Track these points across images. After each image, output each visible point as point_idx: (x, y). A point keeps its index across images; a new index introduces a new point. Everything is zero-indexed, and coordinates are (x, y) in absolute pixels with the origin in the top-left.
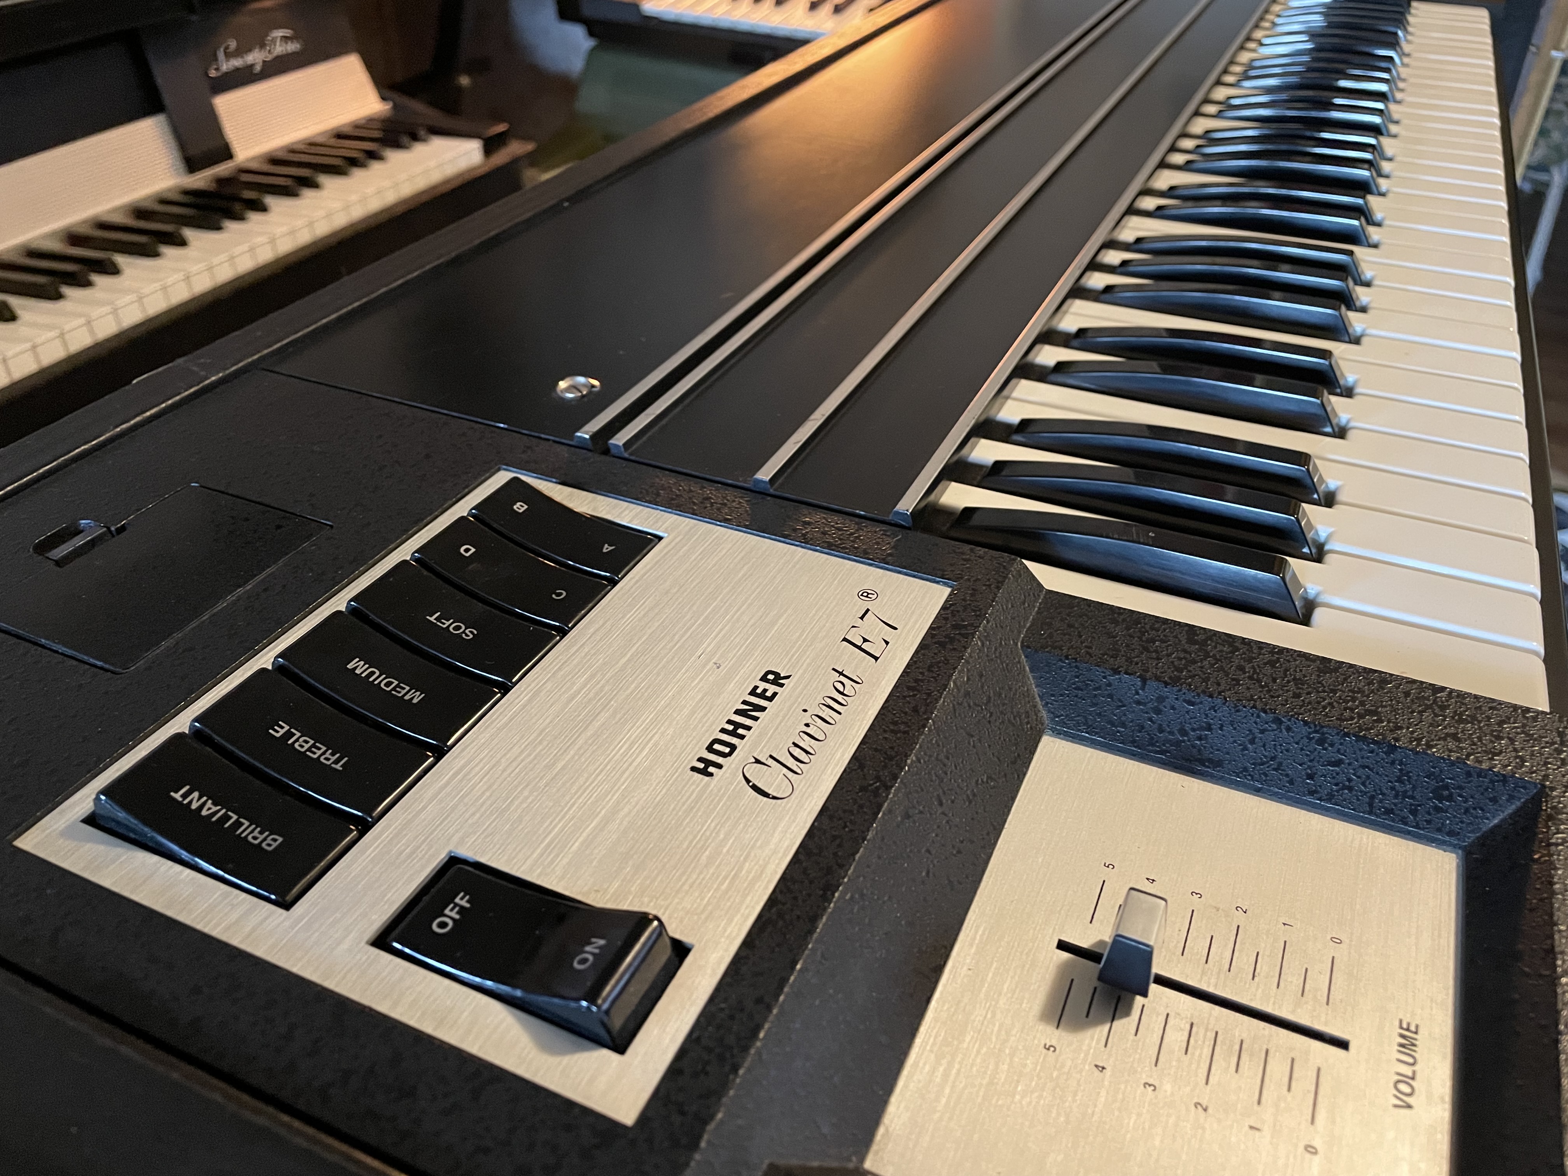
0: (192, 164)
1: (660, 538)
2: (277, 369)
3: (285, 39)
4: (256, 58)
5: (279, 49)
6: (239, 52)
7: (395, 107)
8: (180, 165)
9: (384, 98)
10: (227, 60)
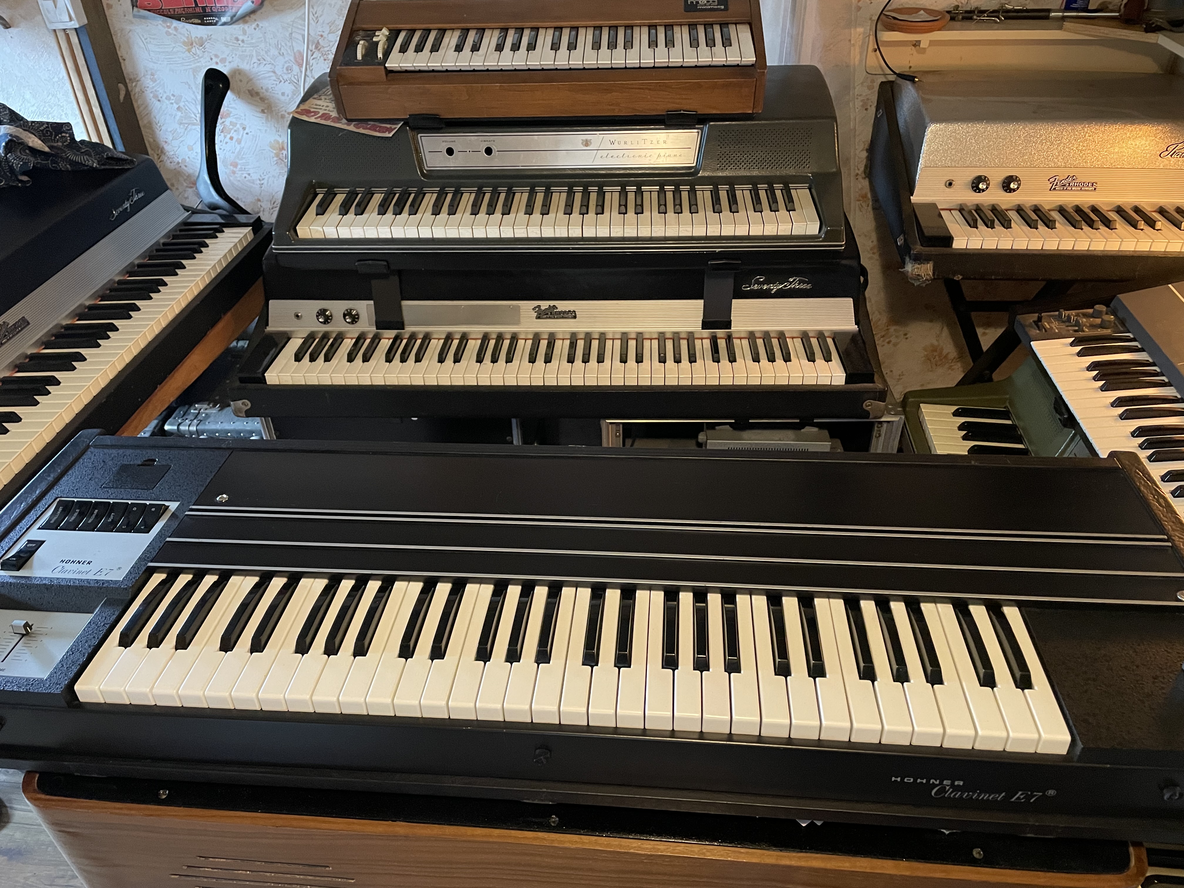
0: (705, 325)
3: (801, 281)
4: (775, 287)
5: (796, 286)
6: (766, 283)
8: (700, 324)
10: (755, 284)
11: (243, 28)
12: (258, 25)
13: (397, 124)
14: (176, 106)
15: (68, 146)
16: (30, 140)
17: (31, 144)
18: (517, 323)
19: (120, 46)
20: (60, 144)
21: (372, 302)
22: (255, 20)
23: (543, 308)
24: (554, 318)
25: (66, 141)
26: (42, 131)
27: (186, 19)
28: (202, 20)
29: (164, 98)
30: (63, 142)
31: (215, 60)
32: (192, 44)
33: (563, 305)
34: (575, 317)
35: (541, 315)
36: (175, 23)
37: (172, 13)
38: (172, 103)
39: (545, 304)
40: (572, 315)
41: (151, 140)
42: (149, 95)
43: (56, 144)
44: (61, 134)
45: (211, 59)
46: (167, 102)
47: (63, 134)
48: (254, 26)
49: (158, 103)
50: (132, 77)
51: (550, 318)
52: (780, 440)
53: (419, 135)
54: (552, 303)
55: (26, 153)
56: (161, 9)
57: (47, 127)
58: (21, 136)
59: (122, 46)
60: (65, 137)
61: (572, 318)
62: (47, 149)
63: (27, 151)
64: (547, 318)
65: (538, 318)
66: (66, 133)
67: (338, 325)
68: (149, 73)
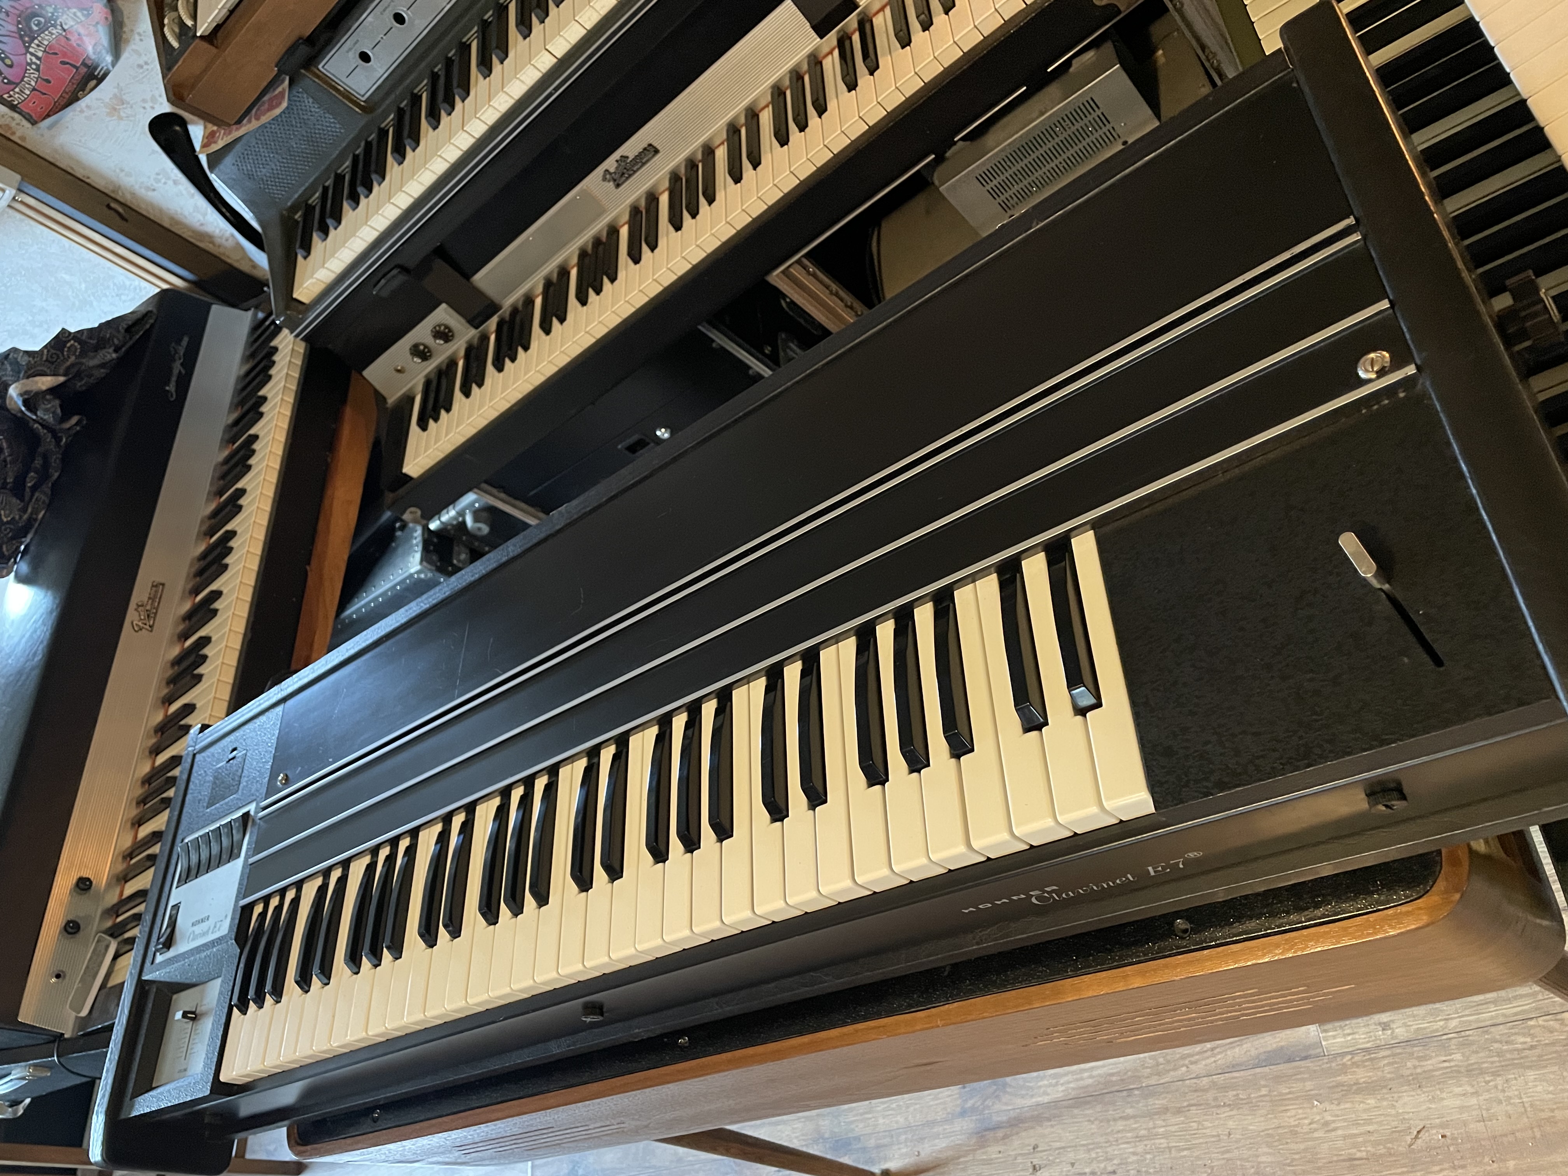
11: (133, 50)
12: (139, 34)
13: (283, 81)
14: (170, 183)
15: (83, 354)
16: (40, 385)
17: (44, 388)
18: (602, 211)
19: (72, 168)
20: (73, 358)
21: (444, 306)
22: (132, 31)
23: (612, 170)
24: (635, 172)
25: (76, 349)
26: (47, 360)
27: (83, 90)
28: (95, 77)
29: (154, 184)
30: (74, 354)
31: (148, 105)
32: (115, 109)
33: (631, 148)
34: (657, 151)
35: (619, 178)
36: (82, 103)
37: (67, 97)
38: (165, 183)
39: (610, 163)
40: (651, 151)
41: (190, 233)
42: (142, 192)
43: (68, 363)
44: (65, 346)
45: (144, 108)
46: (160, 185)
47: (68, 345)
48: (137, 37)
49: (155, 193)
50: (111, 188)
51: (630, 176)
52: (1042, 114)
53: (320, 67)
54: (616, 155)
55: (47, 400)
56: (55, 103)
57: (48, 351)
58: (28, 388)
59: (74, 167)
60: (72, 345)
61: (654, 156)
62: (62, 379)
63: (48, 397)
64: (627, 178)
65: (618, 186)
66: (69, 341)
67: (442, 353)
68: (118, 170)
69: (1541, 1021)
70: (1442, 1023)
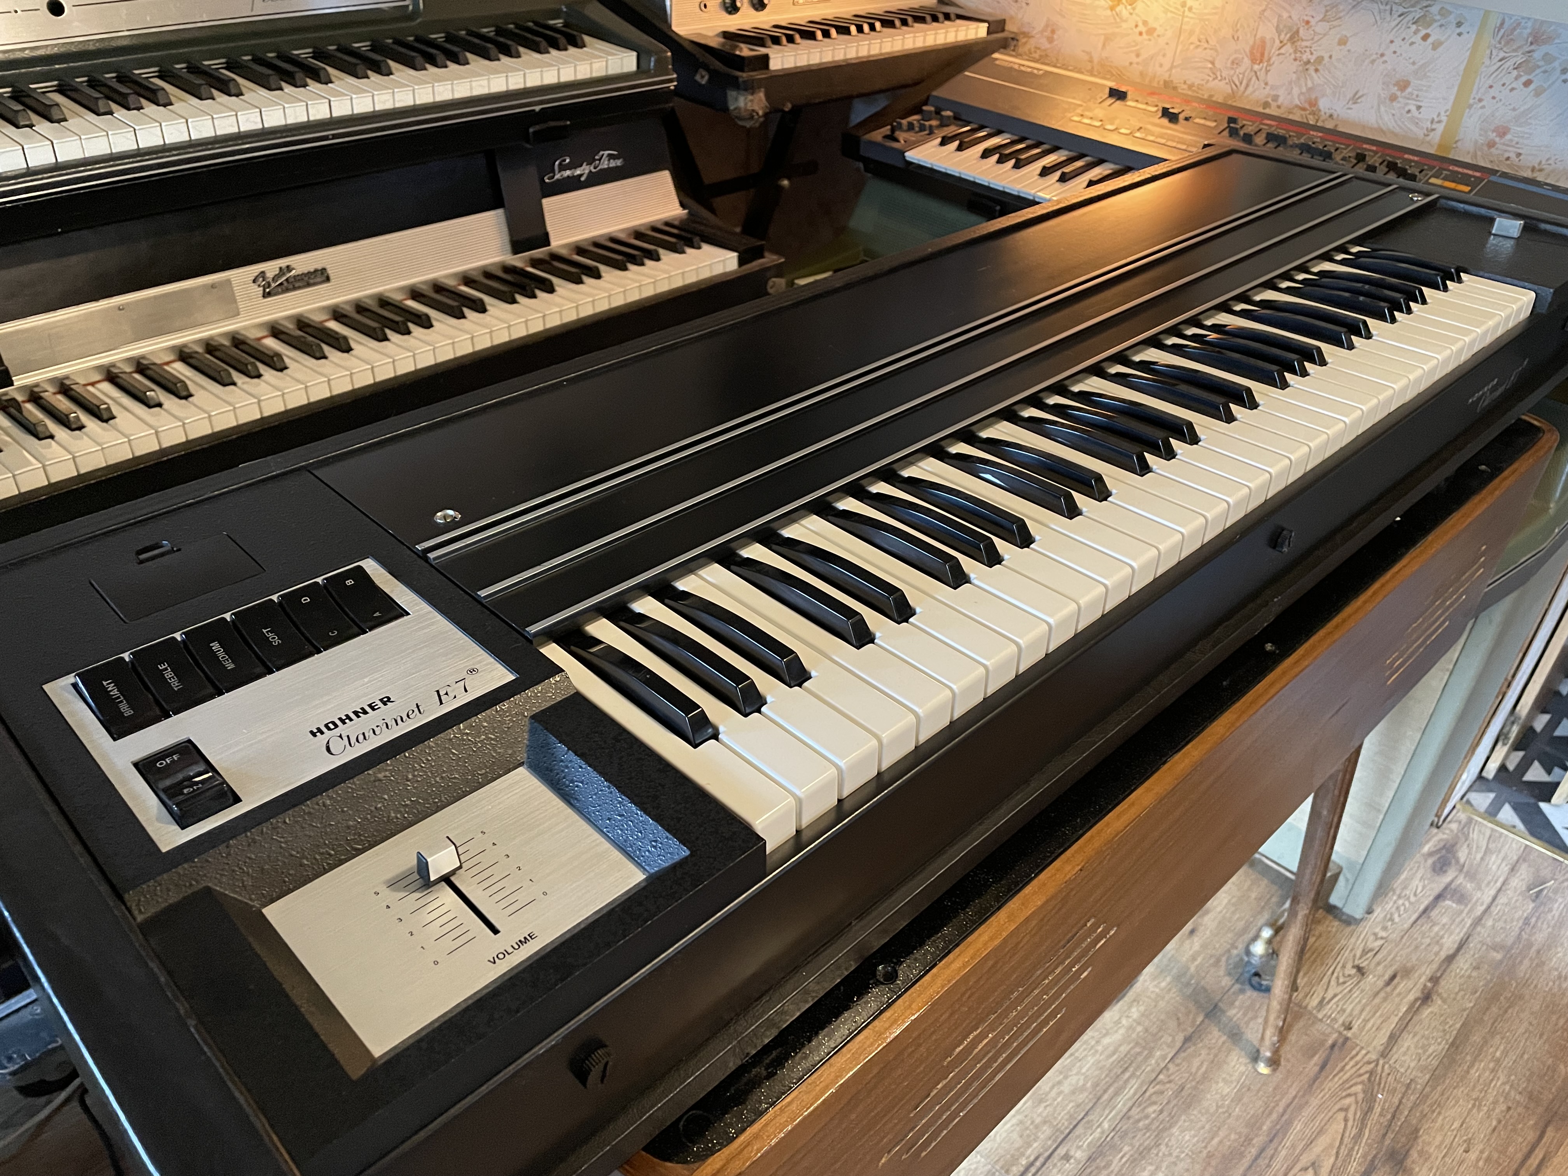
0: (517, 247)
1: (408, 614)
2: (314, 472)
3: (610, 157)
4: (583, 171)
5: (605, 164)
6: (572, 166)
7: (690, 214)
8: (508, 247)
9: (683, 205)
10: (559, 172)
18: (234, 312)
23: (270, 275)
24: (294, 289)
33: (302, 262)
34: (328, 279)
35: (273, 287)
39: (271, 267)
40: (321, 276)
51: (286, 290)
54: (283, 262)
61: (323, 282)
64: (282, 292)
65: (266, 295)
69: (1151, 1090)
70: (1099, 1130)
